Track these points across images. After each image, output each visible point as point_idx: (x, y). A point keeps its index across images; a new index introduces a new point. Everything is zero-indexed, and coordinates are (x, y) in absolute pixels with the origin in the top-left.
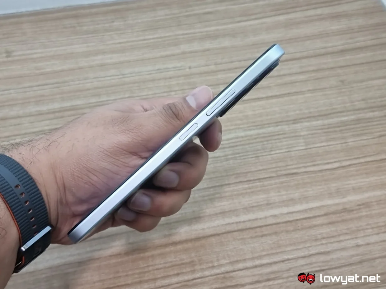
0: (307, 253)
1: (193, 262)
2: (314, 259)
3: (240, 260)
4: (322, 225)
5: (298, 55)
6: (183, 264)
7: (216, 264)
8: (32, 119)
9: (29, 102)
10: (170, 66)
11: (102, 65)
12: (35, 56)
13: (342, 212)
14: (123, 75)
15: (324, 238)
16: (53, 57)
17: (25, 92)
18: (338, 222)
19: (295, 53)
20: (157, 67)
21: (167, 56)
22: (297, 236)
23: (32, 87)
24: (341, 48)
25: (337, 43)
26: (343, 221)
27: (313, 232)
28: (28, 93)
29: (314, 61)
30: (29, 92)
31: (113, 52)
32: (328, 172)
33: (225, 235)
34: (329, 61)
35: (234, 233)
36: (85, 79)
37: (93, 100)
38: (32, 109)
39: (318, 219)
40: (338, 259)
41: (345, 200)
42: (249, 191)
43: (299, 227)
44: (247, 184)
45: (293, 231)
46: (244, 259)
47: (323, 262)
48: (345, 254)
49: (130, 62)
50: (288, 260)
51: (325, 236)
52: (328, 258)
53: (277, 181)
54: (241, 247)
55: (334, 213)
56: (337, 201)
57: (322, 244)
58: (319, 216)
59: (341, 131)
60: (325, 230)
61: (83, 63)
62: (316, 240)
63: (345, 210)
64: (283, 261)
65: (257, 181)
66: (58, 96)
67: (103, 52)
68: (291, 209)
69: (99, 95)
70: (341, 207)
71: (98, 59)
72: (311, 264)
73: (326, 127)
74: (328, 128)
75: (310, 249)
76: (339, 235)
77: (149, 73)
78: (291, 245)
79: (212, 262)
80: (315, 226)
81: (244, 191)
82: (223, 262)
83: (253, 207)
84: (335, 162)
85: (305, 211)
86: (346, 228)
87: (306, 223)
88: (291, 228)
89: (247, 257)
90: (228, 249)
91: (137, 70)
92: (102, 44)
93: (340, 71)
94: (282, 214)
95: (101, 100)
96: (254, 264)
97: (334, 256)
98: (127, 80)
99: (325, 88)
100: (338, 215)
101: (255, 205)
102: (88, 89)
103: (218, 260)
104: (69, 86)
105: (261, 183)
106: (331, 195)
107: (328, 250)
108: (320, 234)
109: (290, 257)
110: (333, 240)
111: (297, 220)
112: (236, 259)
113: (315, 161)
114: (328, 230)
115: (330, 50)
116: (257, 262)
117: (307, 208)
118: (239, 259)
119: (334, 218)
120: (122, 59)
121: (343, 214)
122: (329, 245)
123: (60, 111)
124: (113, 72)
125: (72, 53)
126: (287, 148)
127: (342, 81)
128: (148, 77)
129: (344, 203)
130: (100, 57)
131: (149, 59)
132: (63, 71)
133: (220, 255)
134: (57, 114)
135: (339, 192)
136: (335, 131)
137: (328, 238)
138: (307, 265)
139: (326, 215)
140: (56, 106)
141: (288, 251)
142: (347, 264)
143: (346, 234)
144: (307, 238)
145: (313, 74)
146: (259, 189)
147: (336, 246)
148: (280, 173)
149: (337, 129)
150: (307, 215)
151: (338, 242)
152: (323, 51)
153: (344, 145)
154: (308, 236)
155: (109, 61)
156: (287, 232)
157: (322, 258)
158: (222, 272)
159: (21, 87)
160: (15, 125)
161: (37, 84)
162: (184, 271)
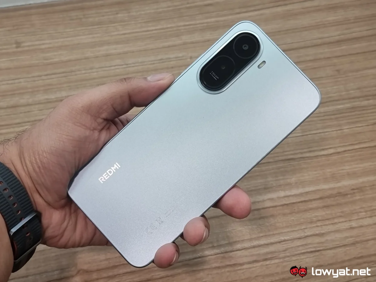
0: (302, 234)
2: (309, 241)
3: (239, 241)
4: (317, 208)
5: (295, 45)
7: (215, 245)
8: (41, 106)
9: (38, 91)
10: (172, 56)
11: (107, 55)
12: (43, 47)
13: (336, 196)
14: (127, 64)
15: (319, 221)
16: (60, 48)
17: (34, 81)
18: (333, 206)
19: (292, 43)
20: (159, 57)
21: (169, 47)
22: (293, 218)
23: (41, 76)
24: (337, 38)
25: (334, 34)
26: (339, 205)
27: (308, 215)
28: (36, 82)
29: (311, 51)
30: (38, 80)
31: (117, 43)
32: (324, 158)
34: (326, 51)
36: (92, 69)
38: (41, 97)
39: (313, 202)
40: (333, 241)
41: (339, 185)
43: (295, 210)
45: (290, 214)
46: (242, 240)
47: (318, 243)
48: (338, 236)
49: (133, 52)
50: (285, 241)
51: (320, 218)
52: (322, 239)
53: (274, 166)
54: (240, 229)
55: (329, 197)
56: (332, 185)
57: (317, 226)
58: (314, 200)
59: (336, 118)
60: (320, 213)
61: (89, 53)
62: (312, 222)
63: (340, 194)
64: (279, 242)
66: (65, 85)
67: (108, 43)
68: (288, 193)
70: (335, 192)
71: (103, 50)
72: (306, 245)
73: (322, 115)
74: (324, 116)
75: (306, 231)
76: (334, 218)
77: (153, 62)
78: (287, 227)
79: (212, 243)
80: (311, 209)
82: (223, 242)
84: (330, 148)
85: (301, 195)
86: (340, 211)
87: (302, 207)
88: (287, 211)
89: (246, 238)
90: (227, 230)
91: (140, 60)
92: (107, 35)
93: (335, 61)
94: (279, 198)
96: (252, 245)
97: (329, 238)
98: (131, 69)
99: (322, 77)
100: (332, 199)
102: (94, 79)
103: (218, 241)
104: (76, 75)
105: (259, 168)
106: (326, 180)
107: (322, 232)
108: (315, 217)
109: (286, 238)
110: (327, 222)
111: (293, 203)
112: (235, 240)
113: (311, 147)
114: (324, 213)
115: (327, 40)
116: (256, 243)
117: (303, 192)
119: (329, 202)
120: (126, 49)
121: (336, 198)
122: (324, 227)
124: (118, 62)
125: (79, 44)
127: (338, 71)
128: (151, 66)
129: (339, 188)
130: (105, 47)
131: (152, 49)
132: (70, 61)
133: (220, 236)
135: (334, 178)
136: (331, 119)
137: (323, 220)
138: (302, 245)
139: (321, 198)
141: (285, 232)
142: (341, 245)
143: (341, 216)
144: (302, 220)
145: (310, 64)
146: (258, 174)
147: (331, 228)
148: (277, 159)
149: (333, 117)
150: (303, 199)
151: (332, 224)
152: (320, 41)
153: (339, 131)
154: (304, 218)
155: (113, 51)
156: (284, 215)
157: (317, 240)
158: (221, 252)
159: (30, 76)
160: (25, 112)
161: (46, 73)
162: (186, 251)
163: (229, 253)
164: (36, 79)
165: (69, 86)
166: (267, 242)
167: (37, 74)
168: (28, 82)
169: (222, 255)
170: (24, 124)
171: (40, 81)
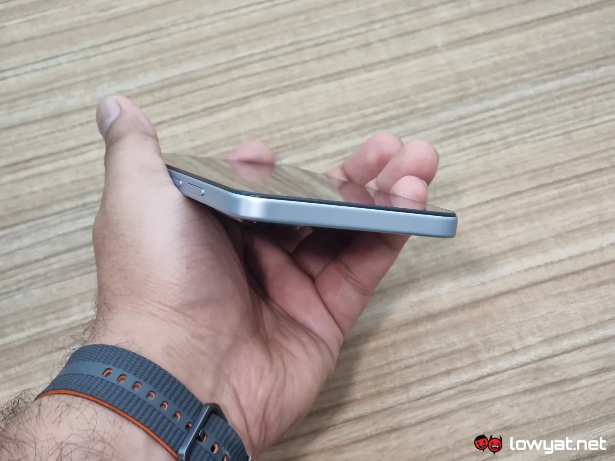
1: (472, 346)
3: (564, 334)
6: (453, 353)
7: (517, 346)
9: (98, 77)
17: (88, 58)
23: (99, 46)
28: (92, 59)
30: (95, 56)
33: (526, 291)
35: (544, 285)
36: (199, 17)
37: (223, 58)
42: (560, 201)
44: (556, 188)
46: (570, 331)
54: (562, 310)
65: (574, 181)
66: (152, 59)
69: (233, 47)
79: (509, 343)
81: (552, 203)
82: (531, 340)
83: (574, 231)
89: (576, 327)
90: (537, 315)
95: (239, 55)
101: (576, 226)
103: (520, 338)
104: (170, 35)
105: (583, 184)
112: (554, 333)
118: (561, 332)
123: (162, 88)
133: (524, 328)
134: (157, 94)
140: (152, 78)
146: (580, 195)
158: (532, 359)
159: (75, 48)
160: (81, 124)
161: (107, 39)
162: (459, 365)
163: (548, 360)
164: (91, 53)
165: (160, 60)
167: (88, 43)
168: (73, 61)
169: (534, 366)
170: (83, 149)
171: (99, 57)
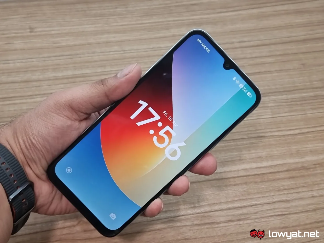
0: (271, 200)
1: (178, 202)
2: (277, 205)
3: (217, 203)
4: (284, 179)
5: (267, 42)
6: (170, 203)
7: (197, 205)
8: (50, 82)
9: (47, 69)
10: (162, 46)
11: (107, 42)
12: (53, 32)
13: (300, 170)
14: (124, 51)
15: (285, 189)
16: (67, 34)
17: (45, 61)
18: (297, 177)
19: (265, 40)
20: (151, 46)
21: (160, 38)
22: (264, 186)
24: (303, 37)
25: (300, 34)
26: (303, 176)
27: (276, 184)
29: (280, 47)
30: (48, 61)
31: (116, 32)
32: (290, 137)
33: (204, 183)
34: (293, 48)
35: (212, 182)
36: (94, 53)
37: (99, 70)
38: (50, 75)
39: (281, 174)
40: (296, 206)
41: (303, 160)
42: (225, 148)
43: (265, 179)
44: (224, 143)
45: (260, 182)
46: (219, 202)
47: (284, 208)
48: (302, 202)
49: (130, 41)
50: (256, 205)
51: (286, 187)
52: (288, 205)
53: (248, 142)
54: (218, 193)
55: (294, 170)
56: (297, 160)
57: (284, 194)
58: (282, 172)
59: (301, 104)
60: (287, 183)
61: (92, 40)
62: (279, 190)
63: (304, 168)
64: (251, 206)
65: (232, 141)
66: (71, 66)
67: (108, 32)
68: (259, 165)
69: (104, 66)
70: (300, 166)
71: (104, 38)
72: (274, 209)
73: (289, 100)
74: (292, 102)
75: (274, 197)
76: (298, 188)
77: (145, 50)
78: (258, 193)
79: (193, 203)
80: (279, 179)
81: (221, 149)
82: (203, 203)
83: (228, 161)
84: (296, 129)
85: (271, 167)
86: (304, 182)
87: (271, 177)
88: (258, 180)
89: (222, 201)
90: (207, 194)
91: (135, 47)
92: (107, 25)
93: (301, 56)
94: (251, 169)
95: (107, 70)
96: (228, 207)
97: (293, 204)
98: (127, 55)
99: (290, 70)
100: (297, 172)
101: (230, 160)
102: (95, 61)
103: (198, 202)
104: (80, 57)
105: (235, 143)
106: (291, 155)
107: (288, 199)
108: (282, 186)
109: (257, 203)
110: (292, 191)
111: (264, 174)
112: (213, 202)
113: (280, 127)
114: (289, 183)
115: (294, 39)
116: (231, 206)
117: (272, 165)
118: (216, 202)
119: (294, 174)
120: (124, 38)
121: (301, 171)
122: (290, 195)
123: (72, 78)
124: (116, 48)
125: (83, 32)
126: (257, 116)
127: (303, 65)
128: (145, 53)
129: (303, 162)
130: (106, 36)
131: (145, 39)
132: (75, 45)
133: (201, 198)
134: (70, 80)
135: (298, 154)
136: (297, 105)
137: (289, 189)
138: (271, 209)
139: (287, 171)
140: (70, 73)
141: (256, 198)
142: (304, 210)
143: (304, 187)
144: (271, 188)
145: (279, 58)
146: (233, 147)
147: (295, 196)
148: (250, 136)
149: (298, 103)
150: (272, 170)
151: (296, 193)
152: (289, 39)
153: (304, 115)
154: (272, 187)
155: (113, 39)
156: (256, 183)
157: (283, 205)
158: (202, 212)
159: (41, 56)
160: (36, 87)
161: (54, 55)
162: (171, 209)
163: (208, 213)
164: (47, 59)
165: (74, 67)
166: (241, 205)
167: (46, 55)
168: (39, 61)
169: (202, 214)
170: (35, 97)
171: (50, 61)
